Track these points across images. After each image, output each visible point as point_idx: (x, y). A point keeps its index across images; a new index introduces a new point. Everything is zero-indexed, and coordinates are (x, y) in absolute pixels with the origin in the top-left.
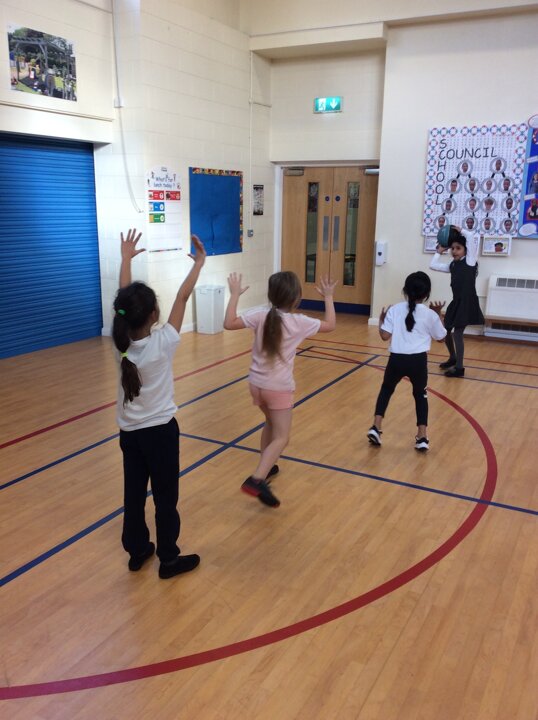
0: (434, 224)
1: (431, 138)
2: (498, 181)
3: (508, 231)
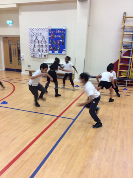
2: (43, 41)
3: (46, 53)
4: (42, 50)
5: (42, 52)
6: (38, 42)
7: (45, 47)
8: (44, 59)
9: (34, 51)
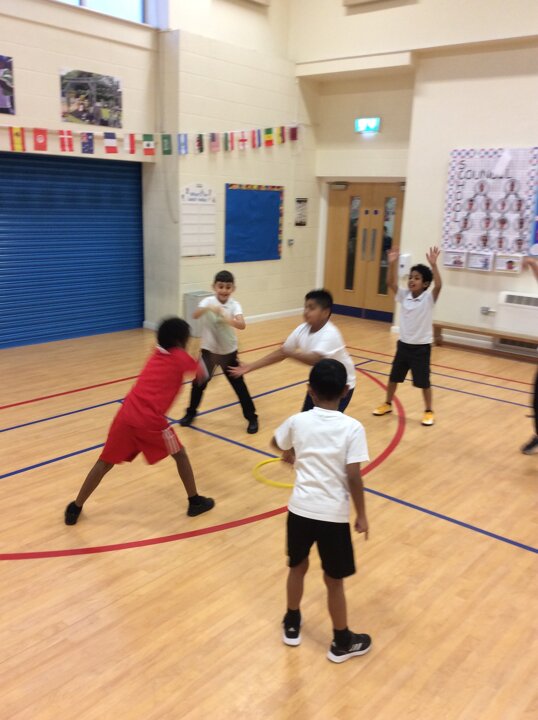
0: (452, 241)
1: (452, 159)
2: (511, 202)
3: (519, 251)
4: (501, 241)
6: (488, 204)
7: (517, 226)
8: (503, 279)
9: (462, 241)
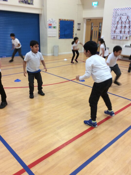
0: (113, 32)
1: (114, 11)
2: (127, 21)
3: (129, 34)
5: (124, 33)
